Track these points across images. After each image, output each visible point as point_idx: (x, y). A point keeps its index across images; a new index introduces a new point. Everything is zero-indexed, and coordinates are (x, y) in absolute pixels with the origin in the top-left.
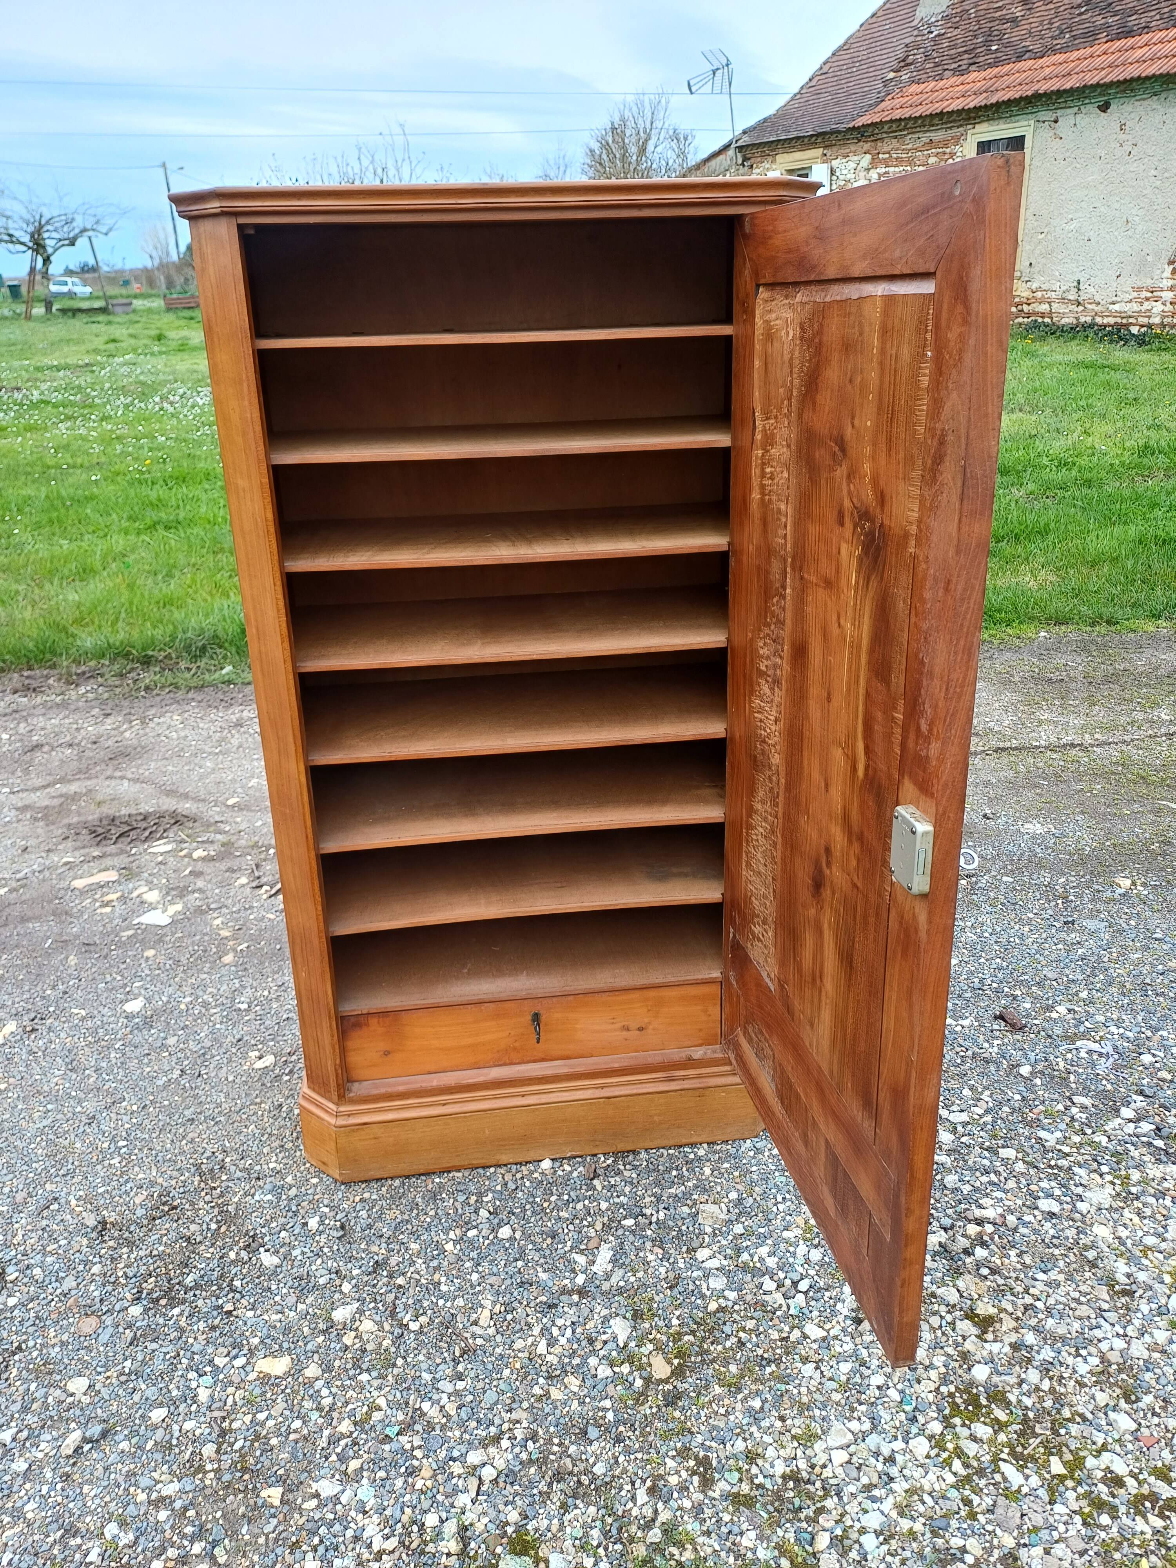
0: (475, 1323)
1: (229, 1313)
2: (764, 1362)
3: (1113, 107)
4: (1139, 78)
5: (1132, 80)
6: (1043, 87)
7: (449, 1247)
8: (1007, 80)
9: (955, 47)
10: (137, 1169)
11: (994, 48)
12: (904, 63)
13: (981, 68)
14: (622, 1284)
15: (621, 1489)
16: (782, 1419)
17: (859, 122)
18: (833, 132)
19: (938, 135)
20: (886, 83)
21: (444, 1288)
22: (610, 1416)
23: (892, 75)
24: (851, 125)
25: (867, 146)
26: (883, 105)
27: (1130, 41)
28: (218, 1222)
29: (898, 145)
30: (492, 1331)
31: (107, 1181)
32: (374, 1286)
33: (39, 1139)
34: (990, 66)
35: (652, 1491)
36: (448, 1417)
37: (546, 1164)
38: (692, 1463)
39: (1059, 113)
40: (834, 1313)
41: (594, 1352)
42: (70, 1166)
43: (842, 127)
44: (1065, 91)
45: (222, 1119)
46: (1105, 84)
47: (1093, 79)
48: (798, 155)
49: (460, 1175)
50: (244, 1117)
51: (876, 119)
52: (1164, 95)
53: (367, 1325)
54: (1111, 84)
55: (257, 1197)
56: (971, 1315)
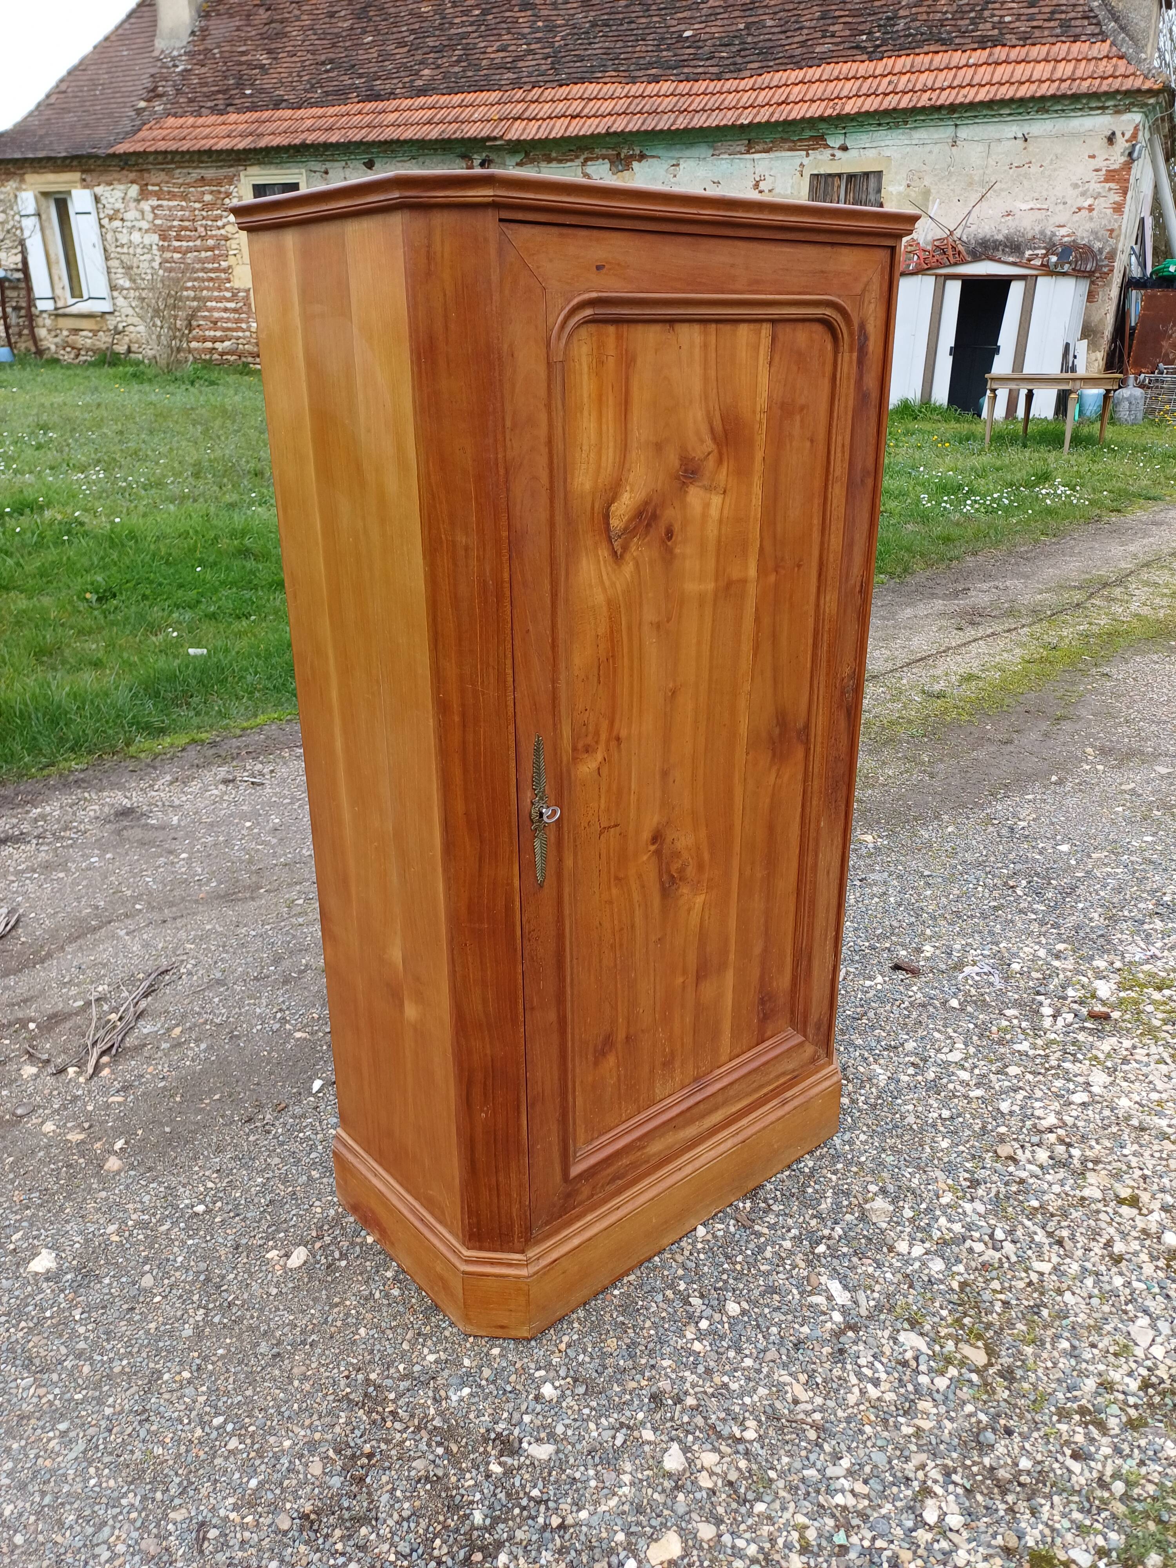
0: (796, 1402)
1: (562, 1526)
2: (1036, 1309)
3: (377, 165)
4: (398, 140)
5: (392, 142)
6: (310, 138)
7: (697, 1346)
8: (273, 127)
9: (206, 84)
10: (272, 1440)
11: (248, 92)
12: (153, 94)
13: (239, 111)
14: (872, 1303)
15: (1053, 1470)
16: (1093, 1346)
17: (121, 148)
18: (90, 156)
19: (210, 173)
20: (139, 112)
21: (734, 1386)
22: (982, 1417)
23: (142, 104)
24: (111, 151)
25: (132, 176)
26: (141, 135)
27: (381, 105)
28: (439, 1444)
29: (167, 178)
30: (819, 1401)
31: (250, 1470)
32: (672, 1419)
33: (92, 1470)
34: (248, 110)
35: (1075, 1456)
36: (867, 1496)
37: (701, 1231)
38: (1077, 1417)
39: (328, 165)
40: (1040, 1245)
41: (917, 1372)
42: (177, 1480)
43: (101, 152)
44: (331, 144)
45: (314, 1337)
46: (367, 143)
47: (357, 136)
48: (51, 177)
49: (632, 1277)
50: (339, 1323)
51: (139, 148)
52: (421, 159)
53: (709, 1459)
54: (373, 144)
55: (454, 1398)
56: (1121, 1201)
